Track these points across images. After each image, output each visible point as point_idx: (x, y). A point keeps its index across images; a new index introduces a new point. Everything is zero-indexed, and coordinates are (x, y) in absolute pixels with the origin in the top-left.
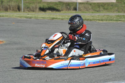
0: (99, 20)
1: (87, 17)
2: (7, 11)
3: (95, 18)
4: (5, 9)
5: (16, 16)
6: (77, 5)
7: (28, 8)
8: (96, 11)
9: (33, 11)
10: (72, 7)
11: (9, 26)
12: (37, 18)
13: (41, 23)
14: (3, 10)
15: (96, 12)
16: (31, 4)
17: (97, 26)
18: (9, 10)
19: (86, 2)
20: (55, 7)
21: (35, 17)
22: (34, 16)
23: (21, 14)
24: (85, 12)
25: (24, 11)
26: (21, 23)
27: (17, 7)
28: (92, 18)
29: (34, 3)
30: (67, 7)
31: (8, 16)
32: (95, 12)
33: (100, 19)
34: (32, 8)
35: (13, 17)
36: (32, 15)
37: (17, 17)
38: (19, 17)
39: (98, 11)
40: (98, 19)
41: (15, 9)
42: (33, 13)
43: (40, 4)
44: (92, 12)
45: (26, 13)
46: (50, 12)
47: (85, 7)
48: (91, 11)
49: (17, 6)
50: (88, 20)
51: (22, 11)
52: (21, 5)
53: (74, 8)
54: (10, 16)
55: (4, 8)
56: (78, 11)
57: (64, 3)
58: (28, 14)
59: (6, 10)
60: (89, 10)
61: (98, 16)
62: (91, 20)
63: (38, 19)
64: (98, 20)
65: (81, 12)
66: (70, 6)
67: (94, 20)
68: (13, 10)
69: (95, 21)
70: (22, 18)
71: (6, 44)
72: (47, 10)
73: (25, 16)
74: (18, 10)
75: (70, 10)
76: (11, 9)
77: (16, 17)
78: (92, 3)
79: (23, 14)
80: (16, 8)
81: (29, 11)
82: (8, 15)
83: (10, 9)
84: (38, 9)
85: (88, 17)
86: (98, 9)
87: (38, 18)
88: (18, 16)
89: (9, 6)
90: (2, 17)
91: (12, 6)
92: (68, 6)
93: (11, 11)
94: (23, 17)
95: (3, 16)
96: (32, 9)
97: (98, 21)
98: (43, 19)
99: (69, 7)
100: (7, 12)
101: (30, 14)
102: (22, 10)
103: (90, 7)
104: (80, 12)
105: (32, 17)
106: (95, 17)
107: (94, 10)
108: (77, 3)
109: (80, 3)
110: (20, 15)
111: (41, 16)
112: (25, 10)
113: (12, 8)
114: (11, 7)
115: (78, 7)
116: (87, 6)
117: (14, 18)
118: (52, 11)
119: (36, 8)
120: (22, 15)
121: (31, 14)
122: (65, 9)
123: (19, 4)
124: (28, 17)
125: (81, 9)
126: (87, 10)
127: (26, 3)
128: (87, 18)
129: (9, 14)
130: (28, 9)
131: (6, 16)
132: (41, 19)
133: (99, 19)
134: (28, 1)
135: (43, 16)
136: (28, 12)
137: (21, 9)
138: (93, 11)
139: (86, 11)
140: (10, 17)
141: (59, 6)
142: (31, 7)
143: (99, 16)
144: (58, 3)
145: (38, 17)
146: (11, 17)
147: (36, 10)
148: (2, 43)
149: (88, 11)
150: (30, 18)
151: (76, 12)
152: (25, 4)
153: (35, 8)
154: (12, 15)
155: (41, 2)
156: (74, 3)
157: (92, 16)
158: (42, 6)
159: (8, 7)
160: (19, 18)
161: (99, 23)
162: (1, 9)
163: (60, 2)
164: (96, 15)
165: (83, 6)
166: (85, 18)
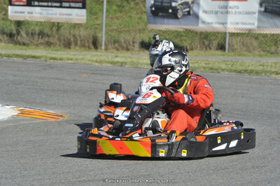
0: (277, 74)
1: (249, 66)
2: (70, 48)
3: (269, 69)
4: (64, 44)
5: (90, 60)
6: (225, 38)
7: (115, 42)
8: (268, 52)
9: (128, 50)
10: (215, 43)
11: (74, 80)
12: (136, 66)
14: (60, 46)
15: (269, 54)
16: (123, 35)
17: (272, 86)
18: (73, 46)
19: (247, 32)
21: (132, 63)
22: (129, 60)
23: (101, 55)
24: (244, 55)
25: (106, 49)
26: (102, 74)
27: (91, 41)
28: (262, 67)
29: (129, 31)
30: (203, 42)
31: (71, 59)
32: (266, 55)
34: (125, 42)
35: (83, 61)
36: (126, 57)
37: (93, 61)
38: (97, 62)
39: (272, 53)
40: (273, 70)
41: (87, 44)
42: (128, 54)
43: (142, 35)
44: (261, 56)
45: (112, 52)
47: (243, 44)
48: (257, 52)
49: (91, 37)
50: (252, 71)
51: (101, 49)
52: (100, 35)
53: (218, 44)
54: (76, 59)
55: (63, 42)
56: (229, 52)
57: (197, 33)
58: (117, 56)
59: (68, 45)
60: (254, 49)
61: (273, 65)
62: (258, 73)
63: (140, 68)
64: (274, 72)
65: (235, 55)
66: (210, 40)
67: (266, 72)
68: (83, 46)
69: (268, 74)
70: (105, 65)
71: (69, 122)
73: (110, 59)
74: (92, 47)
75: (210, 49)
76: (79, 42)
77: (90, 63)
78: (260, 34)
79: (104, 55)
80: (88, 41)
81: (118, 50)
82: (72, 57)
83: (76, 45)
84: (137, 45)
85: (252, 65)
86: (273, 49)
87: (140, 66)
88: (95, 59)
89: (74, 36)
90: (59, 61)
91: (80, 36)
92: (204, 40)
93: (77, 48)
94: (106, 62)
95: (61, 59)
96: (125, 45)
97: (274, 76)
99: (206, 43)
100: (68, 50)
101: (122, 57)
102: (103, 47)
103: (255, 43)
104: (233, 54)
105: (125, 63)
106: (267, 66)
107: (264, 51)
108: (225, 33)
109: (232, 35)
110: (98, 59)
112: (110, 46)
113: (81, 41)
114: (79, 39)
115: (229, 44)
116: (248, 40)
117: (85, 64)
119: (134, 43)
120: (103, 58)
122: (199, 46)
123: (95, 33)
124: (118, 62)
125: (235, 46)
126: (248, 49)
127: (112, 31)
128: (250, 68)
129: (74, 55)
130: (117, 45)
131: (68, 59)
133: (276, 70)
134: (115, 28)
136: (115, 51)
137: (101, 45)
138: (262, 53)
139: (245, 53)
140: (76, 61)
141: (185, 40)
142: (123, 41)
143: (276, 63)
144: (183, 34)
145: (138, 63)
146: (79, 61)
147: (134, 46)
148: (61, 119)
149: (250, 51)
150: (122, 64)
151: (223, 53)
152: (110, 33)
153: (131, 43)
154: (80, 57)
155: (144, 30)
156: (218, 33)
157: (261, 63)
158: (147, 40)
159: (72, 39)
160: (97, 64)
161: (275, 79)
162: (56, 43)
163: (186, 30)
164: (270, 61)
165: (240, 41)
166: (244, 68)
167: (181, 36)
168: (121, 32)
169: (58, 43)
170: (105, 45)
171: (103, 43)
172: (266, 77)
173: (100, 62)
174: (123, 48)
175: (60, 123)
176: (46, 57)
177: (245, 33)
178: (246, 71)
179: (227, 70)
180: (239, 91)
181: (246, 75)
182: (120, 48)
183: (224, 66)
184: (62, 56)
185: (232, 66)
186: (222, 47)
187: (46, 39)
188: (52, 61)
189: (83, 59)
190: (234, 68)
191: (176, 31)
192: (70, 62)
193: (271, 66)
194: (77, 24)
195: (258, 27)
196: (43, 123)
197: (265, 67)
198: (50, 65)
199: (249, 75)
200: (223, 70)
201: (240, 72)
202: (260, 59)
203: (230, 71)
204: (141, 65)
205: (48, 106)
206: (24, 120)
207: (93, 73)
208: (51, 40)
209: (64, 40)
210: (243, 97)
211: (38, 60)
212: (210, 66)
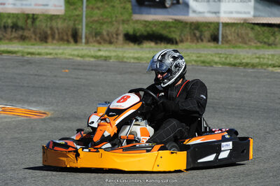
0: (274, 67)
1: (244, 59)
2: (46, 42)
3: (265, 61)
4: (40, 38)
5: (71, 55)
6: (218, 29)
7: (97, 34)
8: (265, 43)
9: (110, 43)
10: (207, 34)
11: (55, 76)
12: (121, 61)
13: (131, 72)
14: (35, 39)
15: (266, 46)
16: (105, 26)
17: (269, 80)
18: (50, 39)
19: (242, 22)
20: (165, 32)
21: (117, 57)
22: (113, 54)
23: (82, 49)
24: (239, 47)
25: (87, 42)
26: (85, 70)
27: (70, 33)
28: (258, 60)
29: (111, 22)
30: (194, 34)
31: (51, 54)
32: (263, 47)
33: (277, 64)
34: (108, 35)
35: (63, 56)
36: (109, 51)
37: (74, 55)
38: (78, 56)
39: (269, 45)
40: (270, 62)
41: (65, 38)
42: (111, 47)
43: (126, 26)
44: (257, 48)
45: (94, 46)
46: (152, 44)
47: (238, 35)
48: (253, 44)
49: (70, 30)
50: (247, 65)
51: (82, 42)
52: (80, 27)
53: (211, 36)
54: (56, 54)
55: (38, 35)
56: (222, 43)
57: (186, 23)
58: (100, 50)
59: (44, 38)
60: (249, 41)
61: (270, 57)
62: (253, 66)
63: (125, 62)
64: (270, 65)
65: (229, 47)
66: (201, 31)
67: (262, 65)
68: (61, 39)
69: (265, 67)
70: (87, 59)
71: (53, 119)
72: (145, 41)
73: (92, 53)
74: (71, 40)
75: (202, 41)
76: (57, 36)
77: (71, 57)
79: (86, 49)
80: (67, 34)
81: (100, 43)
82: (52, 51)
83: (53, 38)
84: (121, 38)
85: (248, 57)
86: (271, 40)
87: (125, 60)
88: (76, 53)
89: (51, 28)
90: (37, 56)
91: (57, 29)
92: (196, 31)
93: (55, 42)
94: (89, 56)
95: (39, 54)
96: (107, 38)
97: (270, 69)
98: (136, 61)
99: (198, 34)
100: (45, 44)
102: (84, 40)
103: (252, 35)
104: (227, 45)
105: (110, 57)
106: (264, 58)
107: (261, 42)
108: (218, 24)
109: (226, 25)
110: (80, 53)
111: (131, 55)
112: (91, 40)
113: (59, 33)
114: (56, 31)
115: (223, 35)
116: (243, 31)
117: (66, 59)
118: (156, 43)
119: (117, 35)
120: (85, 52)
121: (106, 50)
122: (189, 38)
123: (75, 25)
124: (101, 56)
125: (230, 38)
126: (244, 41)
128: (244, 61)
129: (53, 49)
130: (98, 38)
131: (47, 54)
132: (132, 61)
133: (273, 62)
134: (96, 19)
135: (136, 55)
136: (96, 44)
137: (81, 38)
138: (259, 44)
139: (241, 45)
140: (56, 56)
141: (174, 32)
142: (105, 33)
143: (273, 55)
144: (171, 25)
145: (124, 57)
146: (59, 56)
147: (117, 39)
148: (45, 116)
149: (246, 43)
150: (106, 58)
151: (216, 45)
152: (90, 25)
153: (114, 35)
154: (60, 51)
155: (128, 21)
156: (211, 23)
157: (258, 55)
158: (131, 32)
159: (49, 32)
160: (79, 59)
161: (272, 72)
162: (31, 37)
163: (176, 20)
164: (267, 53)
165: (234, 32)
166: (238, 61)
167: (170, 27)
168: (102, 24)
169: (33, 36)
170: (86, 38)
171: (84, 36)
172: (263, 70)
173: (82, 56)
174: (105, 41)
175: (44, 120)
176: (23, 52)
177: (240, 23)
178: (241, 64)
179: (220, 63)
180: (234, 85)
181: (241, 68)
182: (101, 41)
183: (217, 59)
184: (39, 51)
185: (226, 58)
186: (215, 39)
187: (20, 33)
188: (29, 56)
189: (62, 53)
190: (228, 61)
191: (164, 22)
192: (49, 56)
193: (268, 59)
194: (54, 15)
195: (254, 16)
196: (27, 120)
197: (262, 60)
198: (27, 61)
199: (245, 68)
200: (216, 63)
201: (234, 65)
202: (256, 51)
203: (224, 64)
204: (127, 59)
205: (30, 103)
206: (5, 118)
207: (75, 69)
208: (26, 33)
209: (40, 33)
210: (237, 91)
211: (14, 55)
212: (202, 59)
